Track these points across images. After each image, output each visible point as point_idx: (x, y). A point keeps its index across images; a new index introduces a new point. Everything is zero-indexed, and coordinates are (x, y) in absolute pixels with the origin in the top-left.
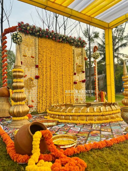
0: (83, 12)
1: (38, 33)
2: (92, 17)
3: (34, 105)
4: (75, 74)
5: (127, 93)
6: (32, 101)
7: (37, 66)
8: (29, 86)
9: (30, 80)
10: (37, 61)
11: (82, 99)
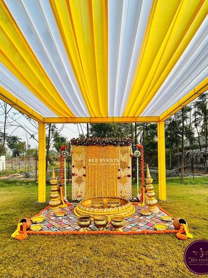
0: (125, 115)
1: (85, 144)
2: (136, 117)
3: (83, 195)
4: (119, 170)
5: (150, 194)
6: (81, 192)
7: (85, 168)
8: (79, 181)
9: (79, 177)
10: (84, 164)
11: (127, 192)
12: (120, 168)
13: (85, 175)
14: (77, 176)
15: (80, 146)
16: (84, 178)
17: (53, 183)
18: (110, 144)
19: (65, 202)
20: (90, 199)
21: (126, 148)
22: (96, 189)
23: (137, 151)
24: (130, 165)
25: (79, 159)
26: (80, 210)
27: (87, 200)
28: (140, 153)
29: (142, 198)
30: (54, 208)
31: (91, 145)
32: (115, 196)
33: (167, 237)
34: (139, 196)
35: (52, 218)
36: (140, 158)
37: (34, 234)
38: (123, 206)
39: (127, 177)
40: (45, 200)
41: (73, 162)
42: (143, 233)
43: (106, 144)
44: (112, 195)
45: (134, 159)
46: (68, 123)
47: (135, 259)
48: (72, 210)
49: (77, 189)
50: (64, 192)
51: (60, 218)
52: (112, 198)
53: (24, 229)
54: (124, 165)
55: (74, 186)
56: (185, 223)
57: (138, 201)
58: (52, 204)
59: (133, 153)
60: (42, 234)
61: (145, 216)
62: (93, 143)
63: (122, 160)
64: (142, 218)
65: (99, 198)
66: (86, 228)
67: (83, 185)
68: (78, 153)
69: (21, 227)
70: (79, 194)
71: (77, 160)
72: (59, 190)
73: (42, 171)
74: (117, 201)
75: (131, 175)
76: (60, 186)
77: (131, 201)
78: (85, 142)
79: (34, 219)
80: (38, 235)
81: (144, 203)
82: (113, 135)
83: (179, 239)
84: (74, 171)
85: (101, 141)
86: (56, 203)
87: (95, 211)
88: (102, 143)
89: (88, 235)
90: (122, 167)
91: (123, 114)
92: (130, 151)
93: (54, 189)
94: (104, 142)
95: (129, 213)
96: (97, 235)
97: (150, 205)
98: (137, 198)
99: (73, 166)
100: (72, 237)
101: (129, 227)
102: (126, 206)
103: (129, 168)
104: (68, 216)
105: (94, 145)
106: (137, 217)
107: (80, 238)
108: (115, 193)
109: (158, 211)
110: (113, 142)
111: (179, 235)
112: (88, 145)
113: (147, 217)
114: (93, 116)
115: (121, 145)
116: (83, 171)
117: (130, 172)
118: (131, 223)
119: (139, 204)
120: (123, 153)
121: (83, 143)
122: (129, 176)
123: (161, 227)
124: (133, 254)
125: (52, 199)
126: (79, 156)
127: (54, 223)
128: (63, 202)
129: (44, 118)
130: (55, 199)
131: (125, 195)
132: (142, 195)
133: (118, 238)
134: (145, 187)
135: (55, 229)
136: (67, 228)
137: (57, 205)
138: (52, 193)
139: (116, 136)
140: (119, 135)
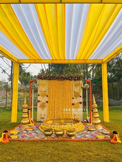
0: (78, 58)
1: (48, 78)
2: (86, 60)
3: (45, 117)
4: (73, 98)
5: (95, 116)
6: (44, 115)
7: (47, 96)
8: (43, 106)
9: (43, 103)
10: (47, 93)
11: (79, 115)
12: (73, 97)
13: (47, 102)
14: (42, 103)
15: (44, 80)
16: (46, 104)
17: (25, 107)
18: (67, 79)
19: (32, 122)
20: (51, 120)
21: (78, 82)
22: (56, 112)
23: (86, 84)
24: (81, 95)
25: (44, 90)
26: (44, 126)
27: (49, 120)
28: (88, 86)
29: (90, 120)
30: (25, 125)
31: (52, 79)
32: (70, 118)
33: (104, 142)
34: (88, 118)
35: (24, 132)
36: (89, 89)
37: (14, 140)
38: (75, 124)
39: (79, 104)
40: (16, 120)
41: (39, 92)
42: (88, 140)
43: (63, 79)
44: (68, 117)
45: (84, 90)
46: (35, 63)
47: (82, 153)
48: (37, 127)
49: (41, 112)
50: (31, 114)
51: (30, 132)
52: (68, 119)
53: (7, 137)
54: (77, 95)
55: (39, 110)
56: (117, 134)
57: (87, 122)
58: (24, 122)
59: (84, 85)
60: (18, 140)
61: (91, 131)
62: (54, 78)
63: (75, 90)
64: (89, 132)
65: (58, 119)
66: (49, 137)
67: (46, 109)
68: (42, 85)
69: (4, 135)
70: (43, 116)
71: (42, 90)
72: (28, 113)
73: (15, 98)
74: (71, 121)
75: (82, 102)
76: (29, 110)
77: (82, 122)
78: (48, 77)
79: (12, 132)
80: (16, 141)
81: (92, 123)
82: (70, 71)
83: (112, 143)
84: (39, 98)
85: (60, 76)
86: (26, 122)
87: (55, 127)
88: (61, 78)
89: (51, 141)
90: (75, 96)
91: (76, 57)
92: (82, 84)
93: (25, 111)
94: (62, 77)
95: (79, 129)
96: (57, 141)
97: (95, 124)
98: (87, 120)
99: (39, 95)
100: (40, 142)
101: (79, 137)
102: (78, 124)
103: (81, 97)
104: (36, 131)
105: (54, 79)
106: (85, 131)
107: (45, 143)
108: (70, 116)
109: (101, 128)
110: (69, 77)
111: (112, 141)
112: (50, 79)
113: (93, 132)
114: (54, 59)
115: (75, 80)
116: (46, 99)
117: (81, 100)
118: (81, 135)
119: (88, 124)
120: (76, 86)
121: (47, 78)
122: (81, 103)
123: (101, 137)
124: (80, 150)
125: (23, 119)
126: (43, 88)
127: (26, 135)
128: (31, 122)
129: (18, 59)
130: (26, 119)
131: (78, 117)
132: (91, 117)
133: (71, 143)
134: (92, 111)
135: (27, 138)
136: (36, 137)
137: (27, 124)
138: (23, 114)
139: (72, 71)
140: (74, 70)
